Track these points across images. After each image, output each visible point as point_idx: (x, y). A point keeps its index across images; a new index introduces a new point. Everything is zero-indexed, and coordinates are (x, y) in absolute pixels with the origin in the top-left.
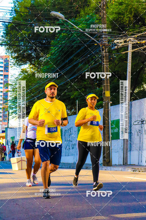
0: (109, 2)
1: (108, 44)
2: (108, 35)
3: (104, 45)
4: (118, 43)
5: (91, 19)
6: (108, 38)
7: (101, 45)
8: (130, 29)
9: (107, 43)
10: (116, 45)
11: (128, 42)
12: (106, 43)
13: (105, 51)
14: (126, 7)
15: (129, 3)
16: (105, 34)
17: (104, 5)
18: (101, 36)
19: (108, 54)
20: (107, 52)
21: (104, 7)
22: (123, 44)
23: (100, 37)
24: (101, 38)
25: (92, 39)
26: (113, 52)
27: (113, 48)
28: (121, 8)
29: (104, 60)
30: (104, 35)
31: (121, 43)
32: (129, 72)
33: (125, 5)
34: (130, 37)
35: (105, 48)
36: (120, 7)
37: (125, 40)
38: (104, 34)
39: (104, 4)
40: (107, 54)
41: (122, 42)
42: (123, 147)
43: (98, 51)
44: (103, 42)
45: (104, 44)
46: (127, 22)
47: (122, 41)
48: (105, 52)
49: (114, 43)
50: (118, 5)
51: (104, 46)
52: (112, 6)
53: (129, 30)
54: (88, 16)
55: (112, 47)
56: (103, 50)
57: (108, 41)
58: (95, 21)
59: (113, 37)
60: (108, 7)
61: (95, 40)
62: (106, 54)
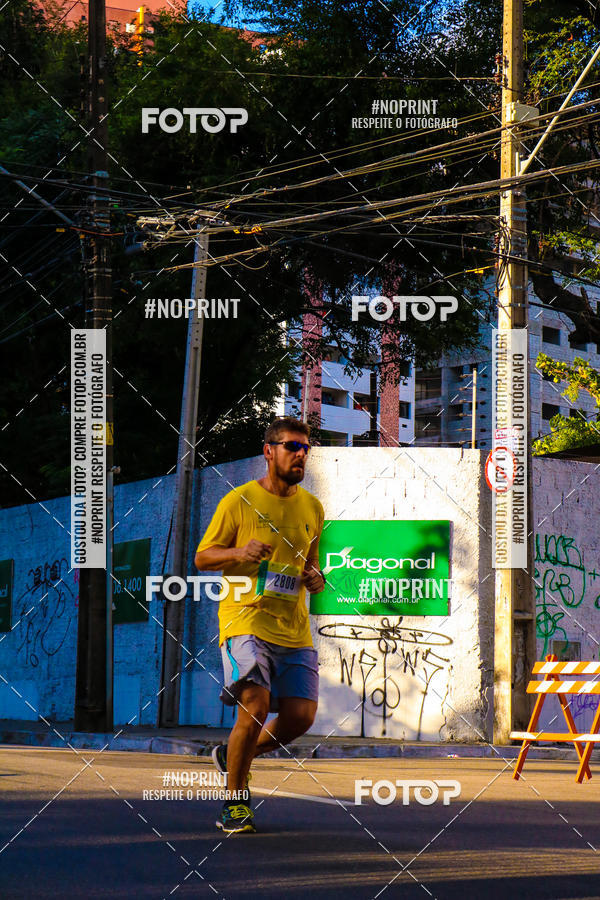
0: (122, 62)
1: (112, 231)
2: (112, 194)
3: (95, 233)
4: (152, 227)
5: (45, 126)
6: (112, 206)
7: (83, 233)
8: (204, 174)
9: (106, 226)
10: (143, 236)
11: (195, 227)
12: (102, 225)
13: (99, 258)
14: (189, 84)
15: (203, 69)
16: (98, 191)
17: (98, 73)
18: (86, 195)
19: (110, 270)
20: (105, 265)
21: (101, 81)
22: (172, 233)
23: (80, 199)
24: (84, 203)
25: (45, 207)
26: (132, 264)
27: (129, 250)
28: (169, 89)
29: (92, 295)
30: (97, 196)
31: (164, 228)
32: (196, 349)
33: (186, 76)
34: (204, 209)
35: (100, 247)
36: (165, 82)
37: (183, 216)
38: (94, 190)
39: (101, 66)
40: (108, 273)
41: (169, 226)
42: (161, 651)
43: (69, 258)
44: (92, 220)
45: (94, 229)
46: (192, 146)
47: (170, 219)
48: (99, 264)
49: (139, 229)
50: (158, 76)
51: (94, 236)
52: (134, 77)
53: (197, 179)
54: (32, 112)
55: (129, 243)
56: (89, 253)
57: (110, 218)
58: (60, 136)
59: (133, 203)
60: (115, 82)
61: (58, 212)
62: (102, 269)
